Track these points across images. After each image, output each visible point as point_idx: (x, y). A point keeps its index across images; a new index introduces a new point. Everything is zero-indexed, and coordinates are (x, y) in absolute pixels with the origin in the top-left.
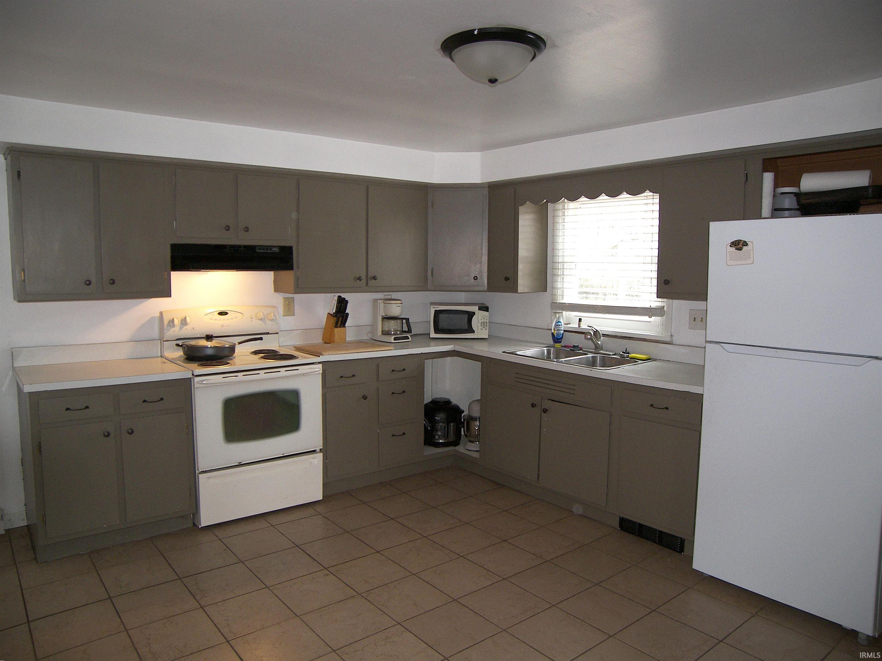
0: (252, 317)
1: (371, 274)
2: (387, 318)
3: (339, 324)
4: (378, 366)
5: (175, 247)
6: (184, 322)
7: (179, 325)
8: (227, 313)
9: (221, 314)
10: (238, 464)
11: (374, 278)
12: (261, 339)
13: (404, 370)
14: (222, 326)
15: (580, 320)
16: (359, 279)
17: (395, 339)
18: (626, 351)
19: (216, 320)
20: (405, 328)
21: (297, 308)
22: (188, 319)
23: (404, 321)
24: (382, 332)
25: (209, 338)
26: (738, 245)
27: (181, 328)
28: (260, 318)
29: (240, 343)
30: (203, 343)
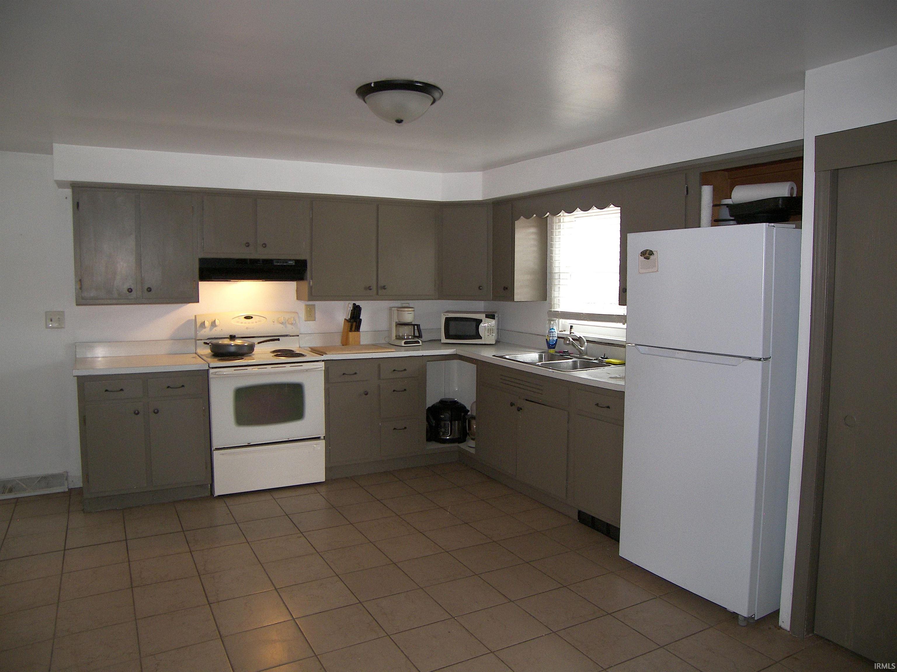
0: (273, 321)
1: (381, 284)
2: (400, 324)
3: (353, 329)
4: (379, 366)
5: (202, 261)
6: (213, 324)
7: (210, 327)
8: (252, 318)
9: (247, 318)
10: (247, 444)
11: (384, 288)
12: (278, 340)
13: (405, 370)
14: (247, 328)
15: (571, 327)
16: (370, 288)
17: (405, 343)
18: (604, 356)
19: (242, 323)
20: (417, 334)
21: (318, 315)
22: (217, 322)
23: (416, 327)
24: (396, 336)
25: (232, 337)
26: (646, 254)
27: (211, 329)
28: (281, 322)
29: (259, 343)
30: (227, 342)
